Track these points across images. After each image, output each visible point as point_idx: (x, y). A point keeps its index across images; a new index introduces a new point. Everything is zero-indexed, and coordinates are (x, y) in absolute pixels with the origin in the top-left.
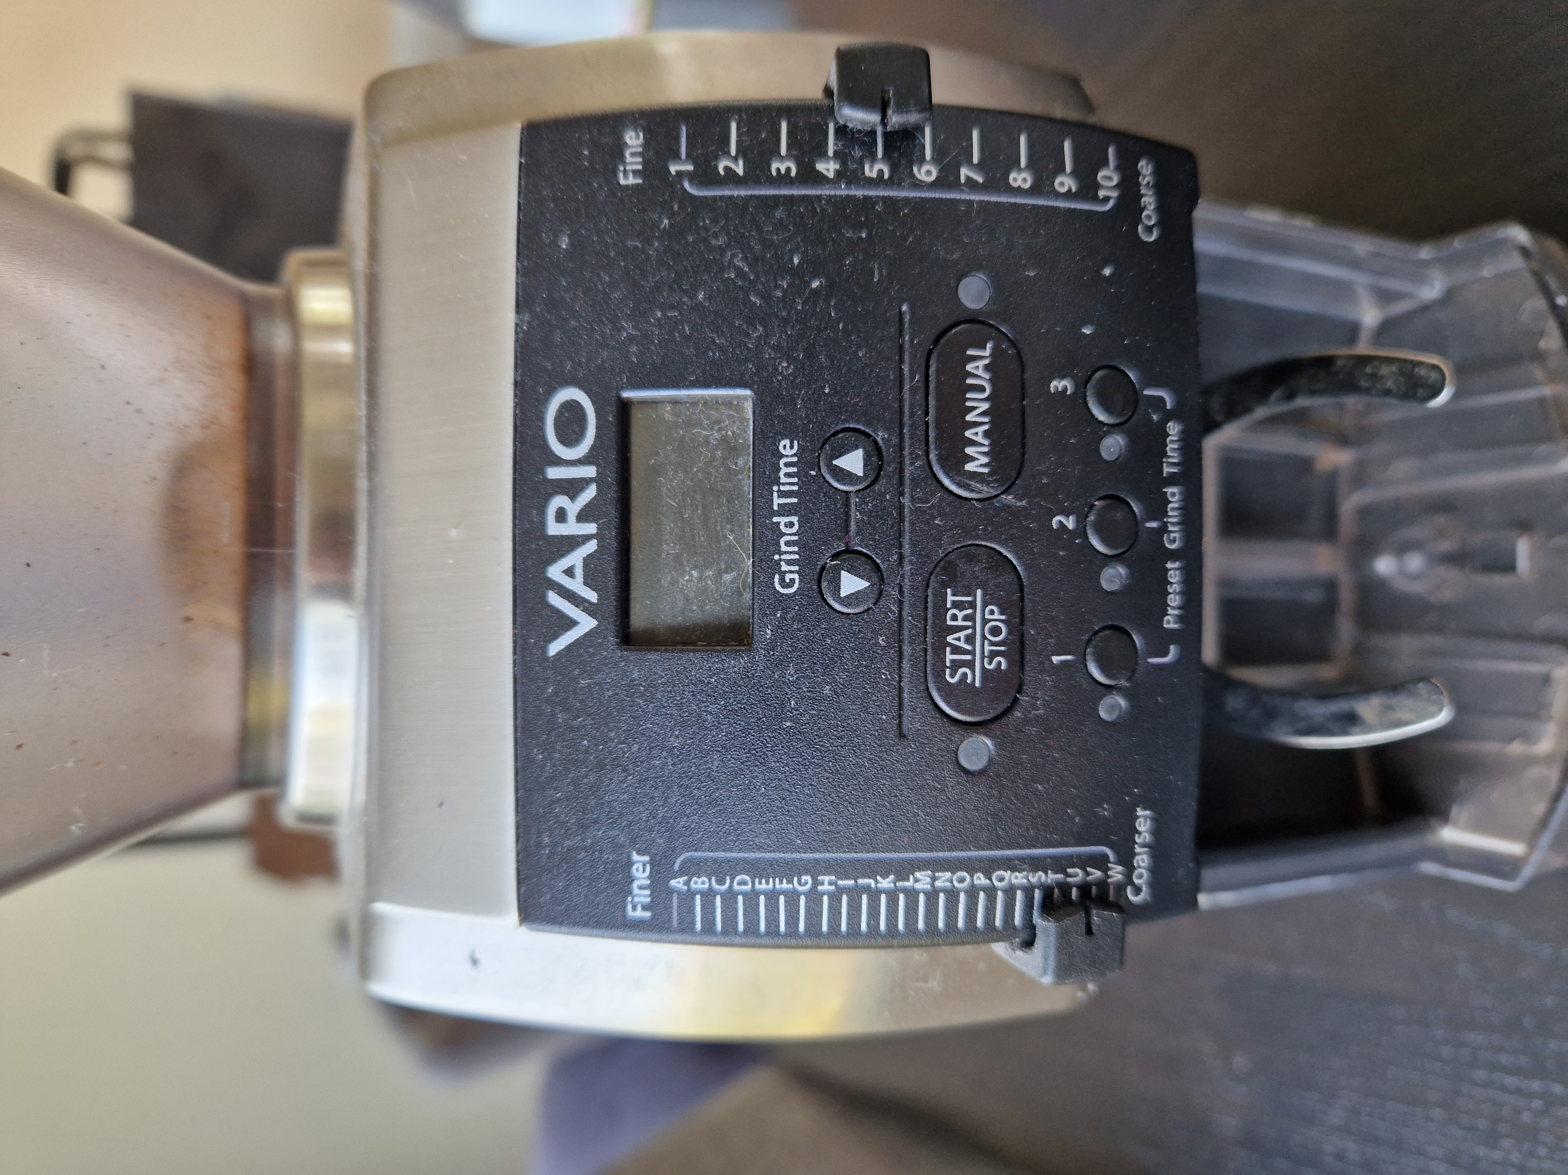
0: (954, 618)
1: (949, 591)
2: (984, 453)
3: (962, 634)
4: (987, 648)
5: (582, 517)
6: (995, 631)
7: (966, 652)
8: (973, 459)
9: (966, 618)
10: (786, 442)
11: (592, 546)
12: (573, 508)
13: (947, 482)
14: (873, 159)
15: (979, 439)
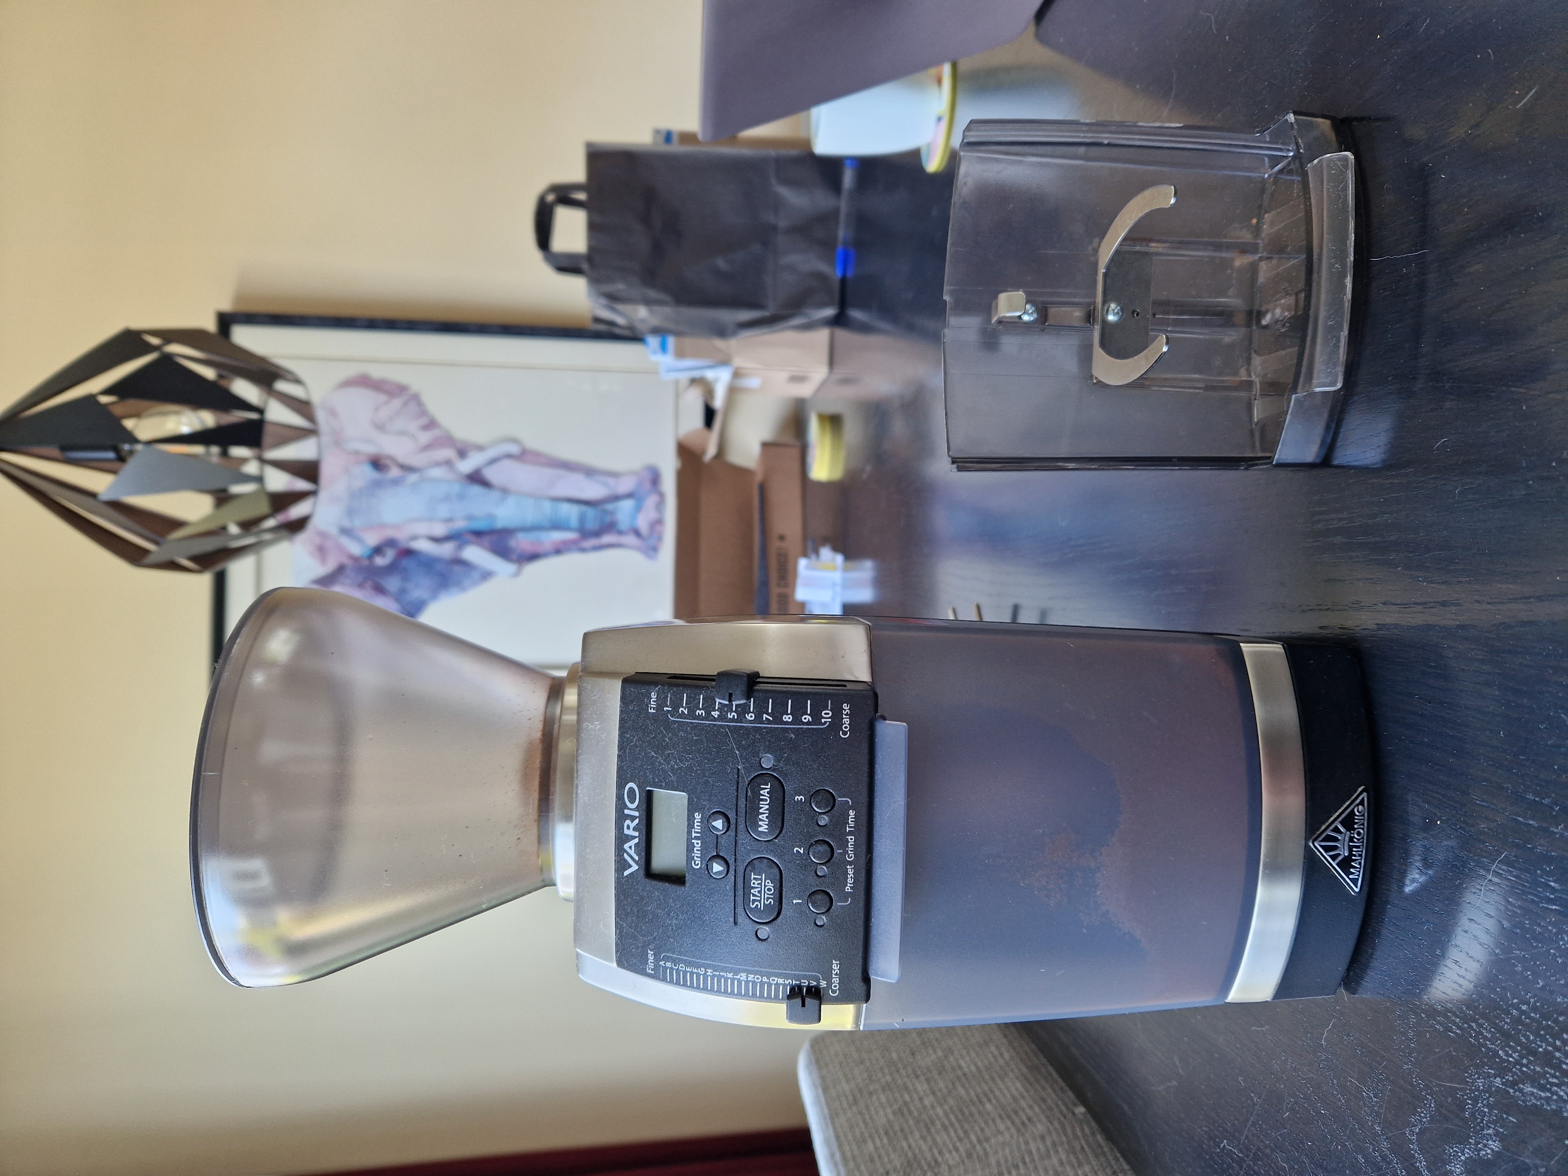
0: (754, 883)
1: (752, 874)
2: (765, 824)
3: (757, 890)
4: (766, 896)
5: (634, 829)
6: (769, 890)
7: (758, 896)
8: (761, 826)
9: (758, 884)
10: (697, 814)
11: (637, 840)
12: (632, 825)
13: (752, 834)
14: (732, 711)
15: (765, 819)
